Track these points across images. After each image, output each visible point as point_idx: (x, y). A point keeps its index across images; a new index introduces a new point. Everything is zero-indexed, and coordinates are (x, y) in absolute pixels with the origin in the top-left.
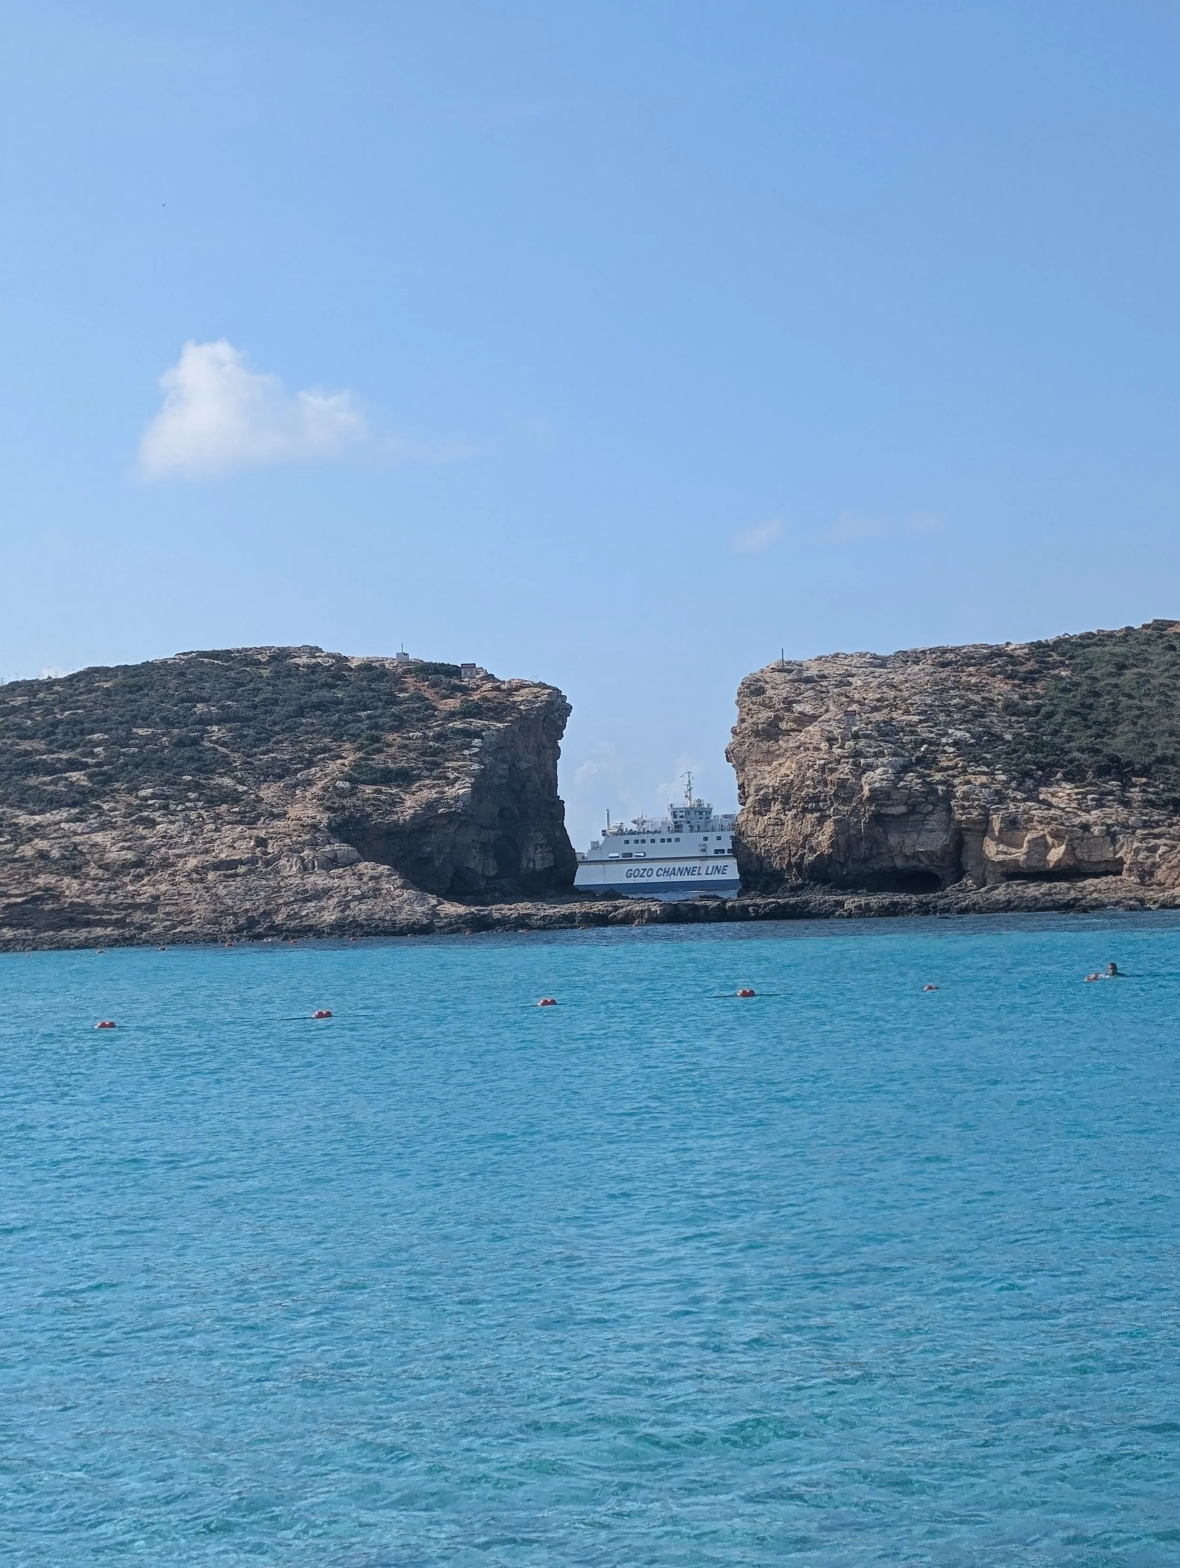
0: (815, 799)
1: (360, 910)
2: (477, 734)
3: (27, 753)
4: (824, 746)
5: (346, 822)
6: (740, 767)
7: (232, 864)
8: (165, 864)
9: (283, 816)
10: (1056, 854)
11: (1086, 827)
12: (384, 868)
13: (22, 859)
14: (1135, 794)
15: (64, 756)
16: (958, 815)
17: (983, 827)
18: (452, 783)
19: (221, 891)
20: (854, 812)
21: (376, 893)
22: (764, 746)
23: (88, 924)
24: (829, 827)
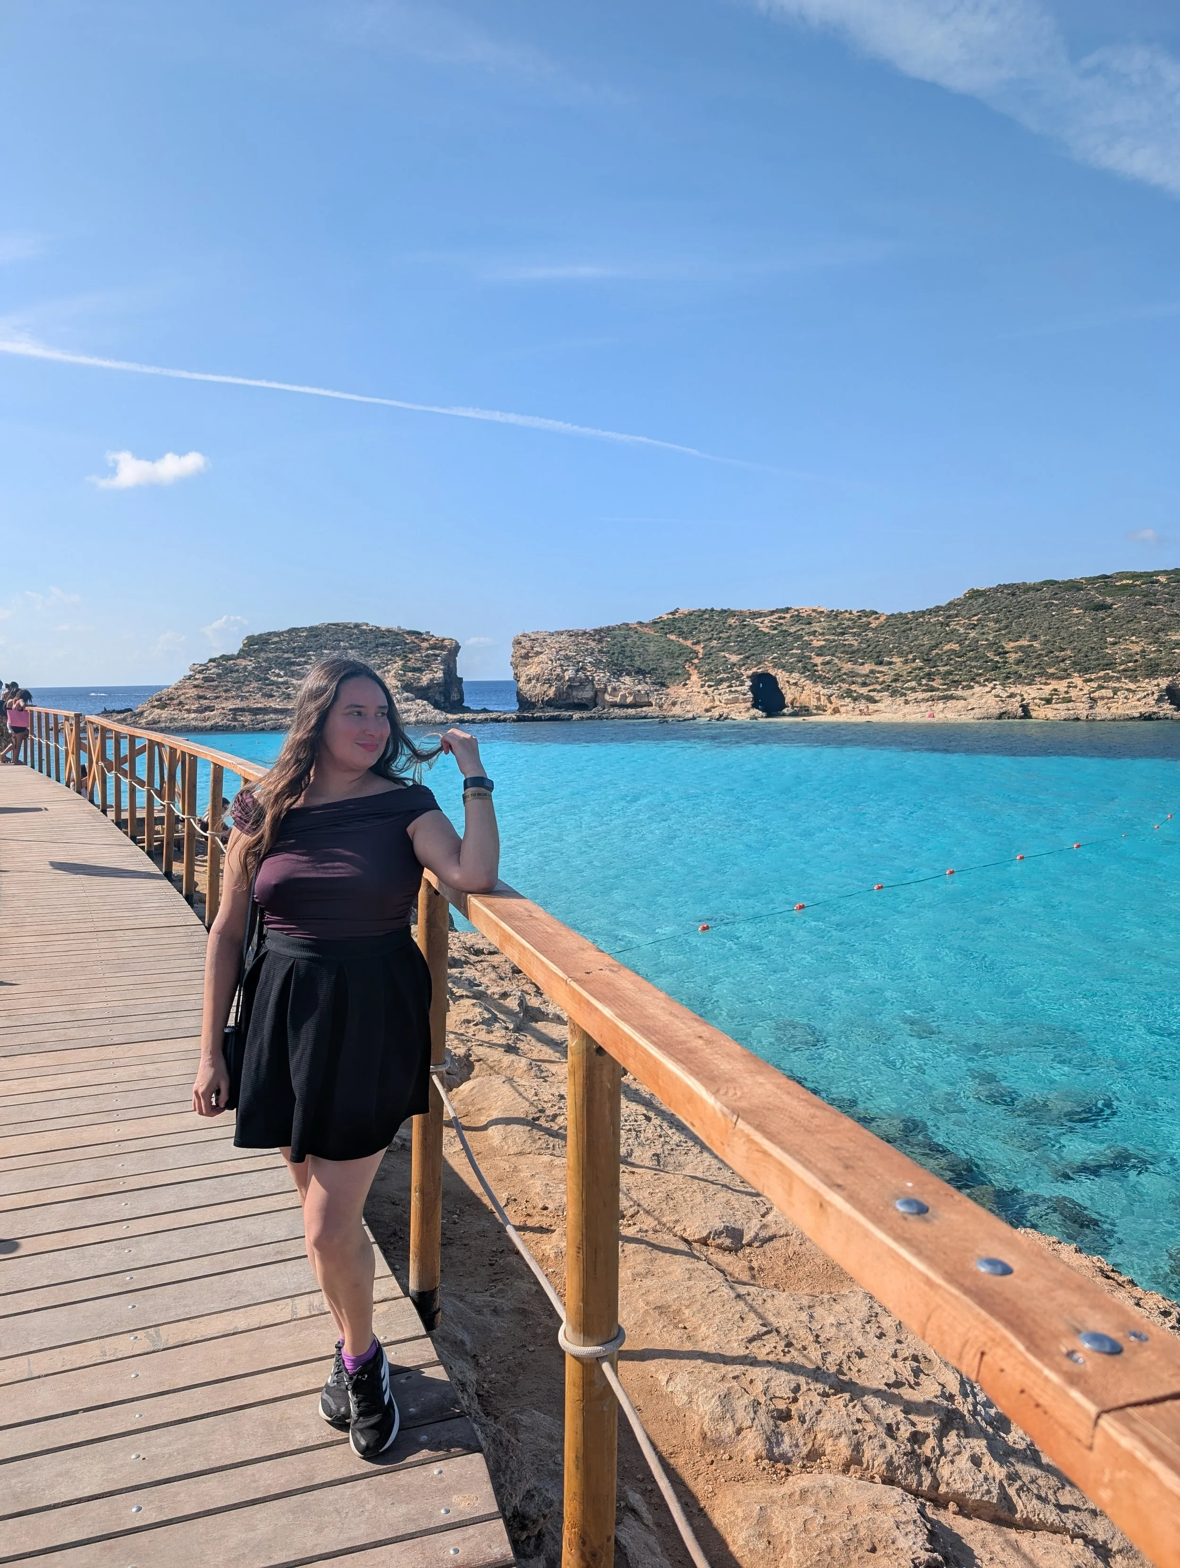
0: (549, 680)
1: (422, 717)
3: (288, 658)
4: (550, 662)
5: (406, 685)
6: (516, 667)
10: (630, 700)
11: (639, 691)
12: (425, 702)
14: (648, 680)
15: (303, 660)
16: (597, 686)
17: (605, 690)
18: (436, 672)
20: (562, 684)
21: (425, 711)
22: (524, 661)
24: (553, 689)
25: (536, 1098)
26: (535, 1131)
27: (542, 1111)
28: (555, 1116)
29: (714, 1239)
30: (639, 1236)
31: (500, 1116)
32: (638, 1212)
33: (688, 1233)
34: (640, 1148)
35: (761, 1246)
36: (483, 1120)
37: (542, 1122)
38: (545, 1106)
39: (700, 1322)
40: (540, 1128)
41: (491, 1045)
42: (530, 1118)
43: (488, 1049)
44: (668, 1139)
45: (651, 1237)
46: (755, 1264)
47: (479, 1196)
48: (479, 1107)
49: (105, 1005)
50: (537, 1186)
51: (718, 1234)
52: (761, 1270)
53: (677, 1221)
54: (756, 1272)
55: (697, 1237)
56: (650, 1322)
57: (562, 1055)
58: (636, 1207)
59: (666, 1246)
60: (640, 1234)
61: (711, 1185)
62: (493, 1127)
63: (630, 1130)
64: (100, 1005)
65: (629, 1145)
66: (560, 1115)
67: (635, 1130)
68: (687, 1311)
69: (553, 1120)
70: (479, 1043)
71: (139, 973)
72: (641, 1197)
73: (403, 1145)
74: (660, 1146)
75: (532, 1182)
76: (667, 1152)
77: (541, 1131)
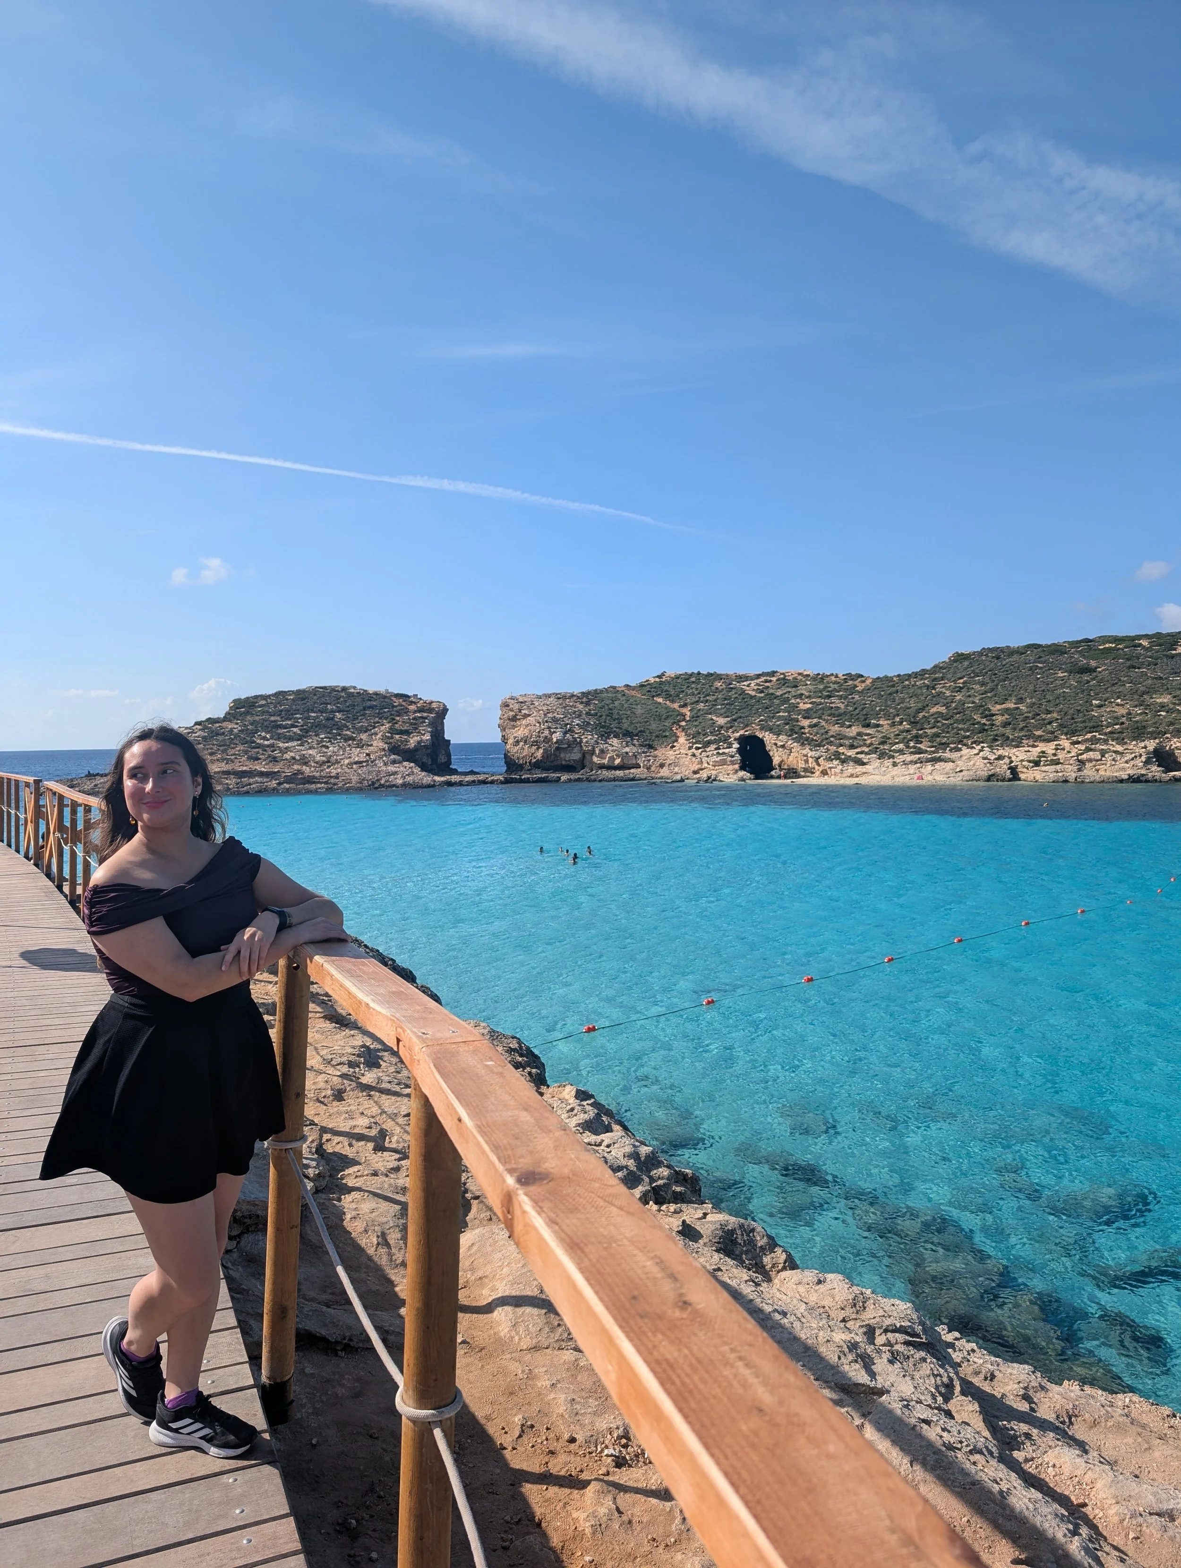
0: (537, 742)
1: (409, 779)
2: (426, 718)
3: (275, 721)
4: (538, 725)
5: (394, 748)
6: (504, 729)
7: (360, 762)
8: (337, 762)
9: (371, 745)
10: (617, 761)
11: (627, 753)
12: (412, 764)
13: (286, 759)
14: (635, 742)
15: (289, 723)
16: (584, 748)
17: (593, 752)
18: (424, 735)
19: (359, 772)
20: (550, 746)
21: (413, 773)
22: (512, 723)
23: (314, 783)
24: (541, 751)
31: (507, 1294)
36: (486, 1296)
47: (483, 1421)
48: (480, 1274)
50: (559, 1402)
62: (500, 1309)
75: (552, 1396)
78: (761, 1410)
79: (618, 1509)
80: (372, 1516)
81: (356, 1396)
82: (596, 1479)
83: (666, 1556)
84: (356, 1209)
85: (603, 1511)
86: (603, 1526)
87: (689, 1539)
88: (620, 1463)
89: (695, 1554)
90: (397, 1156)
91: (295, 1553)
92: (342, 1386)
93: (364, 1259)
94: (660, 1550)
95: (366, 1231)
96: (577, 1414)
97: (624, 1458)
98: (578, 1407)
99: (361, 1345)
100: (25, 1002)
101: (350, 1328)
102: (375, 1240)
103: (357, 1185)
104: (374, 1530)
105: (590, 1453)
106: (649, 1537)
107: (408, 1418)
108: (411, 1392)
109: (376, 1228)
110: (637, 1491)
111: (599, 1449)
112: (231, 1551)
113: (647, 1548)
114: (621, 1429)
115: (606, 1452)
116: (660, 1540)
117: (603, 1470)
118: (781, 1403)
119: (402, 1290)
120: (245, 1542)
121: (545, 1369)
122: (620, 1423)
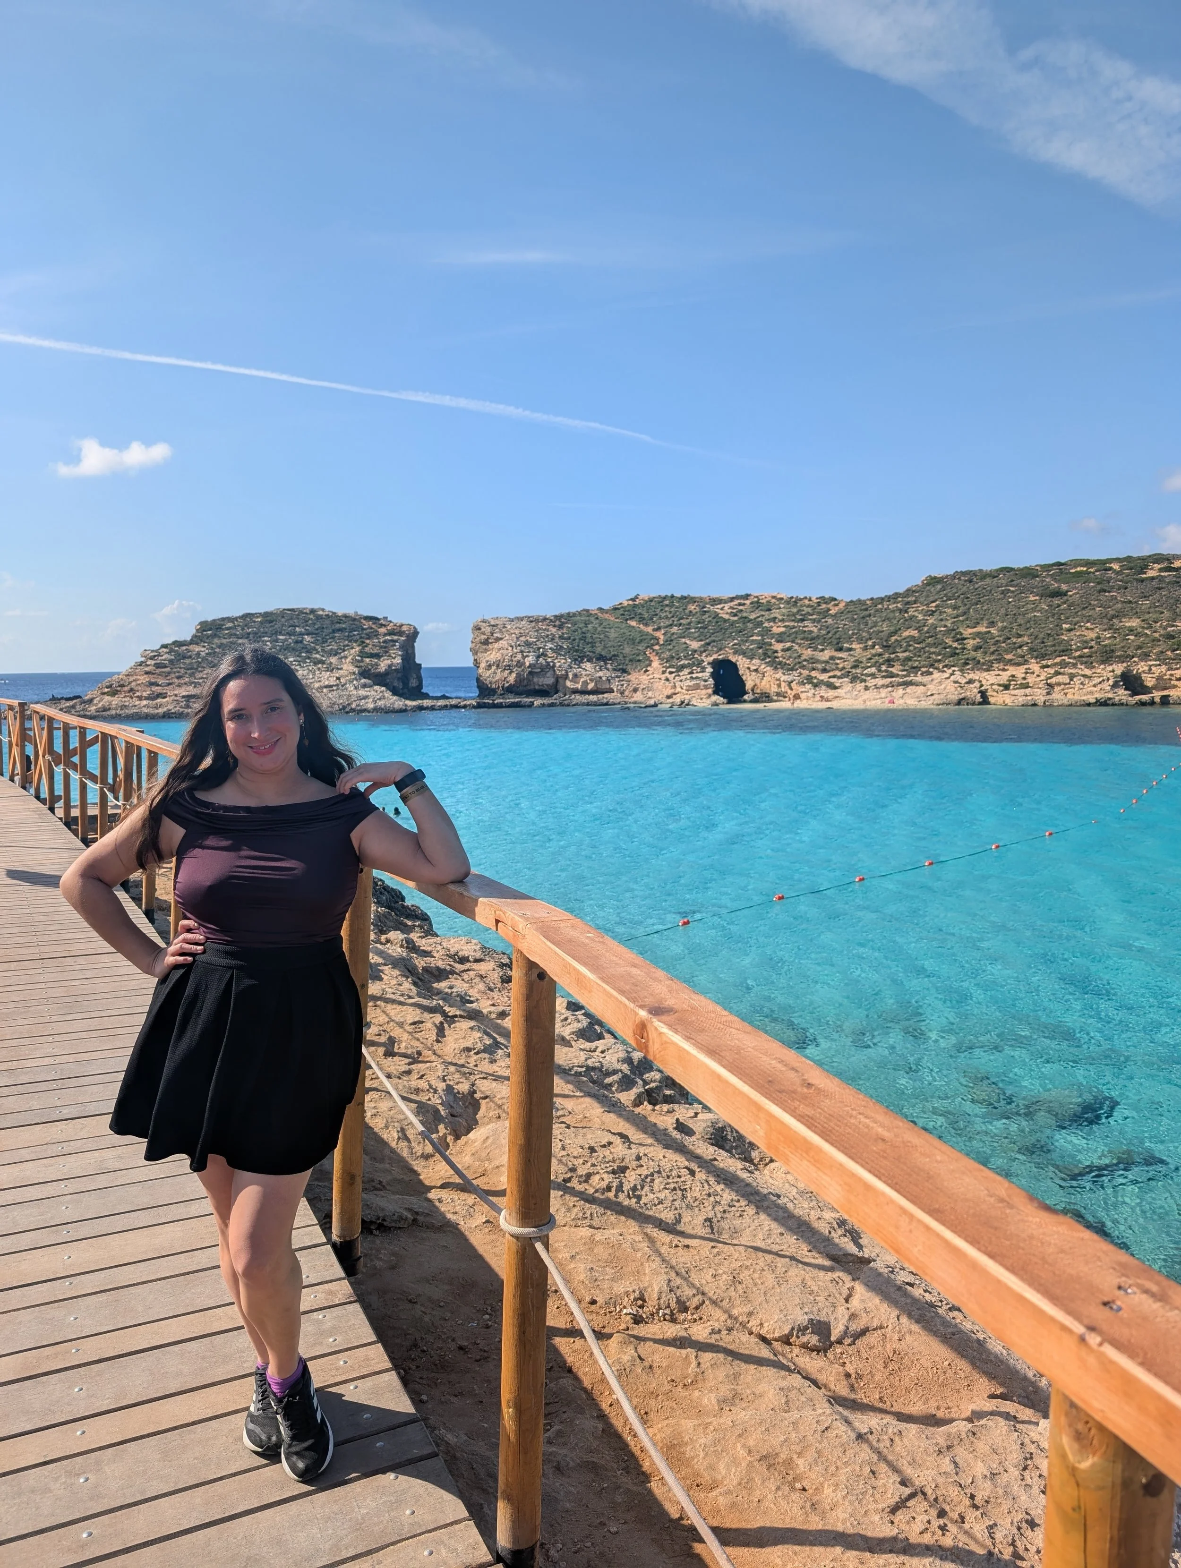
0: (509, 666)
1: (381, 703)
2: (396, 641)
4: (510, 648)
5: (365, 671)
6: (475, 653)
7: (331, 686)
9: (341, 669)
10: (591, 686)
11: (600, 678)
12: (383, 688)
14: (609, 666)
16: (558, 672)
17: (566, 677)
18: (394, 658)
19: (330, 695)
20: (523, 670)
21: (384, 697)
22: (484, 647)
24: (514, 675)
25: (564, 1153)
26: (567, 1197)
27: (573, 1170)
28: (589, 1176)
29: (798, 1337)
30: (713, 1341)
32: (704, 1302)
33: (766, 1329)
34: (689, 1211)
35: (853, 1343)
36: (504, 1182)
37: (574, 1184)
38: (576, 1163)
39: (822, 1479)
40: (573, 1192)
41: (497, 1078)
42: (560, 1180)
43: (494, 1084)
44: (718, 1198)
45: (726, 1340)
46: (850, 1369)
48: (497, 1163)
49: (51, 1061)
50: (579, 1271)
51: (803, 1330)
52: (859, 1377)
53: (750, 1314)
54: (853, 1380)
55: (777, 1335)
56: (758, 1481)
57: (575, 1087)
58: (700, 1297)
59: (747, 1352)
60: (713, 1336)
61: (778, 1259)
63: (674, 1189)
64: (46, 1061)
65: (676, 1209)
66: (594, 1174)
67: (680, 1189)
68: (800, 1462)
69: (586, 1181)
70: (483, 1075)
71: (93, 1015)
72: (704, 1282)
73: (415, 1220)
74: (710, 1208)
75: (572, 1266)
76: (719, 1215)
77: (575, 1196)
78: (884, 1140)
79: (639, 1357)
80: (417, 1367)
81: (393, 1268)
82: (618, 1332)
83: (685, 1393)
84: (375, 1108)
85: (626, 1358)
86: (628, 1370)
87: (704, 1380)
88: (638, 1320)
89: (711, 1391)
90: (407, 1061)
91: (387, 1370)
92: (380, 1259)
93: (387, 1152)
94: (680, 1388)
95: (387, 1127)
96: (596, 1280)
97: (641, 1316)
98: (597, 1274)
99: (393, 1224)
100: (42, 918)
101: (383, 1210)
102: (396, 1135)
103: (373, 1086)
104: (421, 1378)
105: (610, 1312)
106: (669, 1379)
107: (512, 1236)
108: (514, 1214)
109: (396, 1124)
110: (656, 1341)
111: (618, 1310)
112: (330, 1370)
113: (667, 1387)
114: (637, 1292)
115: (625, 1311)
116: (678, 1380)
117: (623, 1326)
118: (896, 1136)
119: (425, 1178)
120: (342, 1363)
121: (563, 1244)
122: (636, 1288)
